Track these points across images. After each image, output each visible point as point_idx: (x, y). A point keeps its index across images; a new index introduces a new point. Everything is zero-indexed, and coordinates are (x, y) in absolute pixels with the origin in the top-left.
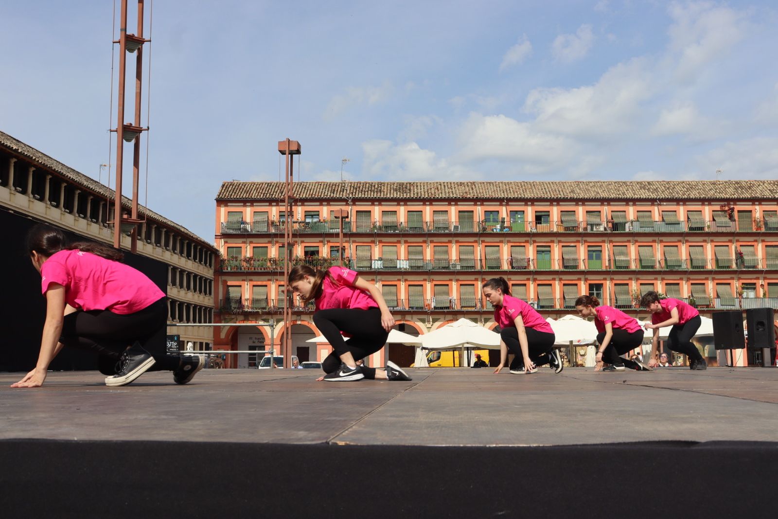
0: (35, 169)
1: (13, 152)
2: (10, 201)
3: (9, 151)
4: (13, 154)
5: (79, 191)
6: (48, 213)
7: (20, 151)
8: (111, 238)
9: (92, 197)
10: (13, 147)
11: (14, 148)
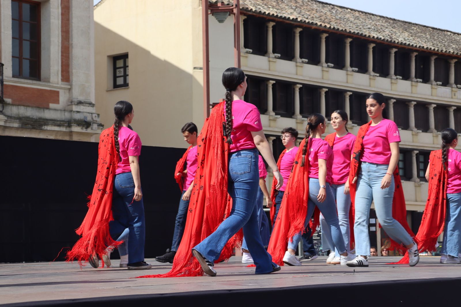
0: (327, 35)
1: (292, 23)
2: (297, 74)
3: (288, 22)
4: (294, 24)
5: (395, 50)
6: (349, 81)
7: (299, 20)
8: (452, 98)
9: (415, 54)
10: (289, 18)
11: (291, 18)
